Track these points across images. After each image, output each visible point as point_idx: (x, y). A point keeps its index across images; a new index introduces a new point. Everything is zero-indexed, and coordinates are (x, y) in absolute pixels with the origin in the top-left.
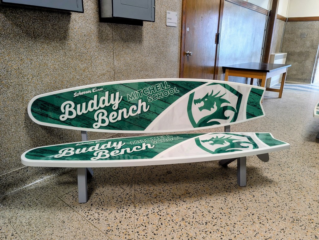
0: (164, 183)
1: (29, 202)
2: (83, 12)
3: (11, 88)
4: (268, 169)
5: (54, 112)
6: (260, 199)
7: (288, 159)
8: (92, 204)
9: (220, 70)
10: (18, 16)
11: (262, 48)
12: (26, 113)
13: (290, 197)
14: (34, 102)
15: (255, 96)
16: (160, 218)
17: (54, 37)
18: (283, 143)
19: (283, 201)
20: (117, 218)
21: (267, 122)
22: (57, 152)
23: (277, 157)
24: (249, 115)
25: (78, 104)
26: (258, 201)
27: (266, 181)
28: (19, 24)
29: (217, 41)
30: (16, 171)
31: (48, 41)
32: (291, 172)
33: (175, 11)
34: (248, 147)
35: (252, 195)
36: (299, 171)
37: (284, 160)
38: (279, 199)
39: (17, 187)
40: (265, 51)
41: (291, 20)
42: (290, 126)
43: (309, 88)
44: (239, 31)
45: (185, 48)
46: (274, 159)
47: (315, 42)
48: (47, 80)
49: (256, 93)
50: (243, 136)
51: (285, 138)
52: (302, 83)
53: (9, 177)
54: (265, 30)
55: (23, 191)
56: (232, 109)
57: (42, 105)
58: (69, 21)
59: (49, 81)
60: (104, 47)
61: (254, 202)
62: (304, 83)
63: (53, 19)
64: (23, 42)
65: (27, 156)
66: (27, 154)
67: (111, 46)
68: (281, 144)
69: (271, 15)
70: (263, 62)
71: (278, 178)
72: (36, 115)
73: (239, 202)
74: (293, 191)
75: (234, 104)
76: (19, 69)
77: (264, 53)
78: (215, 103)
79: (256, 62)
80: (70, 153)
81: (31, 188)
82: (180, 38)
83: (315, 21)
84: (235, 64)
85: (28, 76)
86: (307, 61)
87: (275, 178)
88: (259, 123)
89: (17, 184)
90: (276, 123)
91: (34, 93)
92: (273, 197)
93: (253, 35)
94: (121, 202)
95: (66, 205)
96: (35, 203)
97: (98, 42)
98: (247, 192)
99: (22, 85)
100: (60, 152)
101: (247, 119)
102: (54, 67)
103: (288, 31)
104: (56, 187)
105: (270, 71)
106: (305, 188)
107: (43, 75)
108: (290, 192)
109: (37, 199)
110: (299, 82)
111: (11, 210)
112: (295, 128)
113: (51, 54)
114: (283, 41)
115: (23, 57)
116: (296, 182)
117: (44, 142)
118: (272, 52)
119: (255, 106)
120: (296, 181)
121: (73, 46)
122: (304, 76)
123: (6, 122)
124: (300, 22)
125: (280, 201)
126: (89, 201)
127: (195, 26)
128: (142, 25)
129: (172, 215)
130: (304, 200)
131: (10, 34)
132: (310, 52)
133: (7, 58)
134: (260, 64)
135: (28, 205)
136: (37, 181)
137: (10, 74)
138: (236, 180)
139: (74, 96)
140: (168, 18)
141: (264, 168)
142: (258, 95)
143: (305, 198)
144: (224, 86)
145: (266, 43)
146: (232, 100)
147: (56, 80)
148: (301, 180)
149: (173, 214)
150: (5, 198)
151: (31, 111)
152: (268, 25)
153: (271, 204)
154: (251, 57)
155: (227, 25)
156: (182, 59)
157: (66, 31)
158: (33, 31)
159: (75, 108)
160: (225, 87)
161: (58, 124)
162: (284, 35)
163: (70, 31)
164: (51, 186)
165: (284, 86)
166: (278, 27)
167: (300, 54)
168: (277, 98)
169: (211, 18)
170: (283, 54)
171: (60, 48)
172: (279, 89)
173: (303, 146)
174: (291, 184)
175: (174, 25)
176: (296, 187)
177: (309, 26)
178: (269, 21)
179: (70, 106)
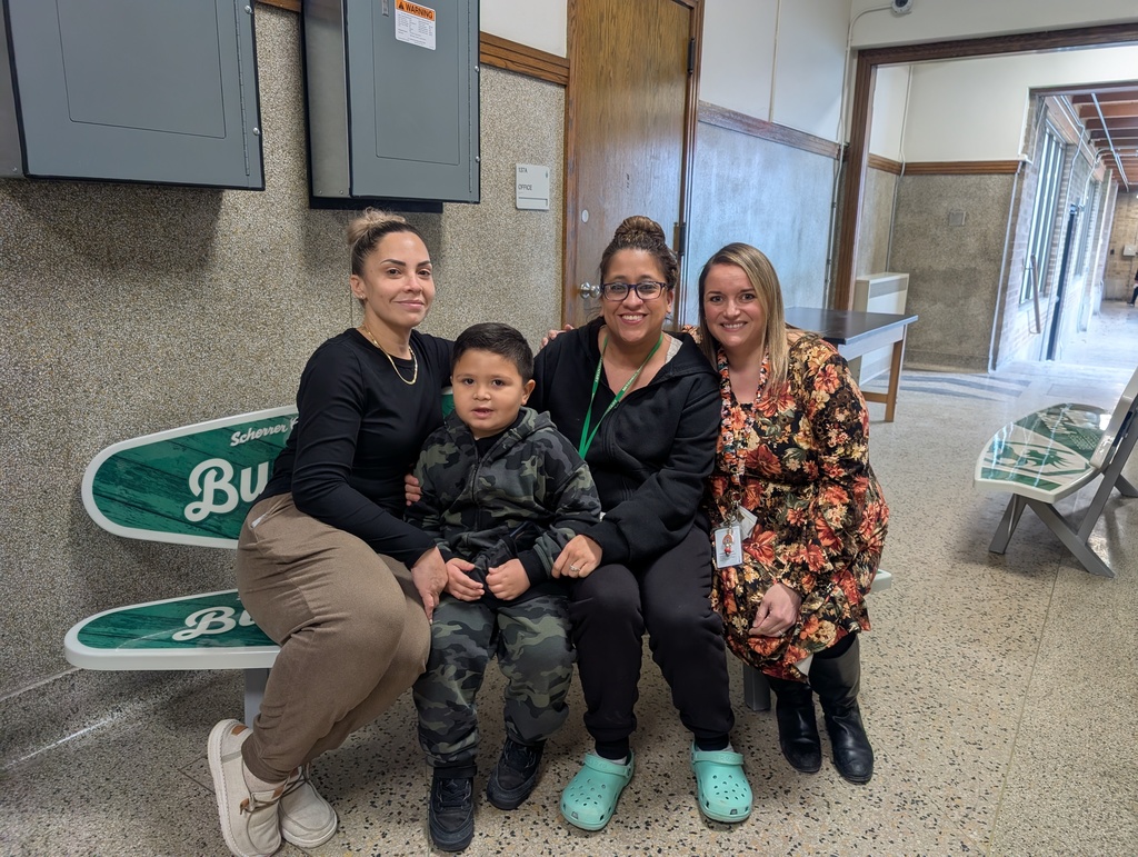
1: (82, 787)
2: (263, 189)
3: (33, 422)
5: (169, 496)
7: (900, 620)
10: (63, 205)
11: (828, 261)
12: (77, 501)
13: (897, 736)
14: (105, 464)
16: (509, 818)
17: (169, 261)
20: (371, 824)
22: (179, 623)
25: (245, 467)
28: (67, 227)
29: (680, 247)
30: (36, 690)
31: (150, 276)
32: (907, 661)
33: (541, 162)
36: (930, 657)
39: (38, 743)
40: (836, 269)
41: (913, 169)
42: (915, 515)
43: (982, 387)
44: (749, 212)
45: (577, 273)
47: (993, 240)
48: (144, 393)
51: (896, 553)
52: (961, 370)
53: (14, 708)
54: (833, 204)
55: (60, 756)
58: (216, 212)
59: (151, 397)
60: (322, 285)
62: (969, 370)
63: (169, 209)
64: (75, 281)
65: (86, 637)
66: (82, 632)
69: (851, 158)
70: (832, 306)
72: (109, 505)
74: (908, 718)
76: (59, 362)
77: (835, 275)
79: (807, 306)
81: (85, 743)
82: (560, 243)
83: (987, 176)
85: (87, 384)
86: (973, 300)
89: (38, 733)
91: (102, 436)
93: (794, 222)
94: (383, 774)
95: (208, 792)
96: (101, 790)
97: (304, 268)
99: (66, 412)
100: (190, 621)
102: (167, 353)
103: (909, 205)
104: (166, 736)
105: (847, 340)
106: (943, 707)
107: (133, 378)
108: (900, 720)
109: (107, 779)
110: (952, 365)
111: (27, 815)
112: (931, 521)
113: (160, 312)
114: (894, 237)
115: (75, 327)
116: (918, 689)
117: (128, 591)
118: (859, 273)
120: (920, 685)
121: (227, 287)
122: (968, 348)
123: (14, 529)
124: (943, 177)
127: (607, 206)
128: (441, 212)
129: (544, 807)
130: (938, 741)
131: (37, 259)
132: (980, 272)
133: (26, 331)
134: (822, 316)
135: (82, 797)
136: (103, 722)
137: (34, 380)
139: (233, 444)
140: (522, 186)
143: (941, 737)
145: (839, 244)
147: (173, 392)
148: (935, 684)
149: (546, 801)
151: (94, 493)
152: (843, 187)
154: (794, 290)
155: (710, 194)
156: (567, 309)
157: (207, 241)
158: (108, 247)
159: (236, 482)
161: (180, 532)
162: (896, 217)
163: (220, 239)
164: (151, 736)
165: (899, 385)
166: (873, 192)
167: (951, 276)
168: (880, 422)
169: (658, 177)
170: (896, 277)
171: (188, 294)
172: (885, 391)
173: (949, 577)
174: (903, 696)
175: (542, 205)
176: (919, 704)
177: (972, 189)
178: (844, 177)
179: (220, 474)
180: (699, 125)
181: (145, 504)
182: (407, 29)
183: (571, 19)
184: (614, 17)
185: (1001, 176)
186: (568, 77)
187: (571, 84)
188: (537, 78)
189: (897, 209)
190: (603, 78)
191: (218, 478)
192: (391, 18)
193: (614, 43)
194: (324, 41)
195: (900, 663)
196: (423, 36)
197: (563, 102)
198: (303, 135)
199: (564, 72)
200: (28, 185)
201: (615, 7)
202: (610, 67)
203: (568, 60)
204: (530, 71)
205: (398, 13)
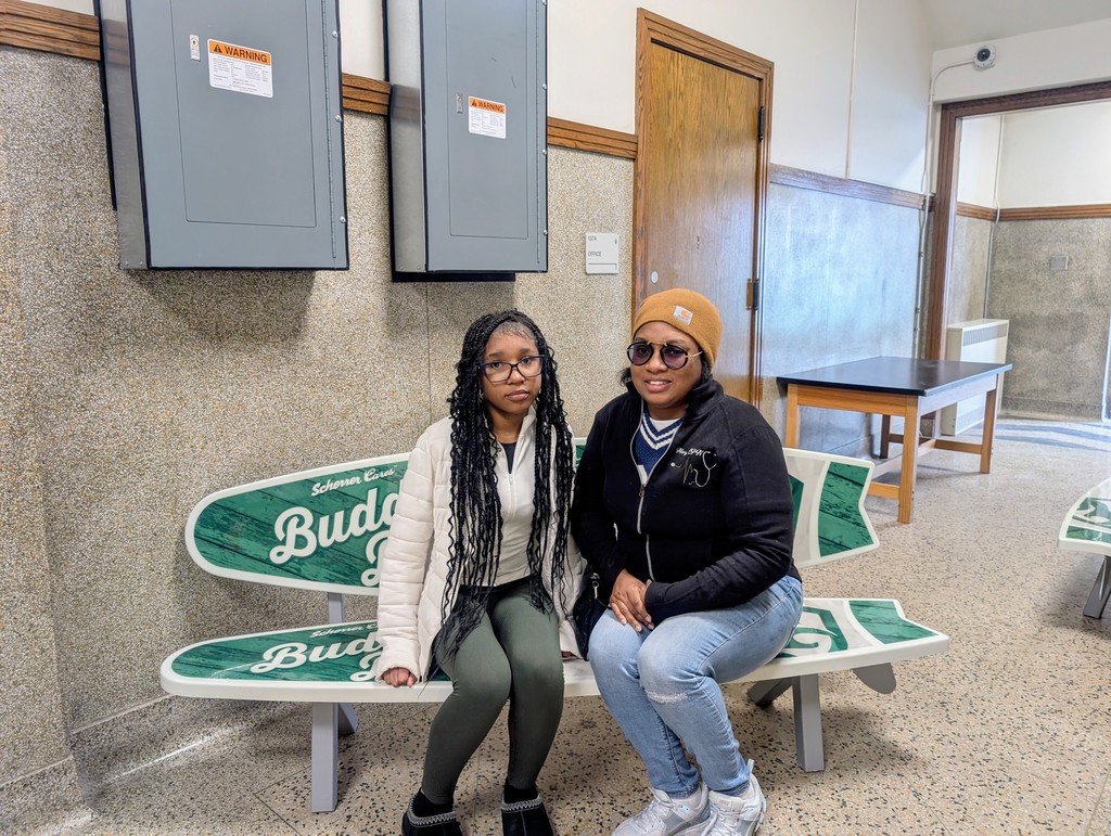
1: (170, 804)
2: (347, 269)
3: (148, 474)
4: (904, 717)
5: (257, 540)
6: (863, 813)
7: (975, 685)
8: (349, 817)
9: (769, 389)
10: (181, 288)
11: (916, 310)
12: (181, 543)
13: (959, 811)
14: (205, 511)
15: (841, 486)
17: (268, 332)
18: (929, 634)
19: (934, 819)
21: (926, 559)
22: (257, 656)
24: (829, 545)
25: (323, 515)
26: (853, 820)
27: (890, 757)
28: (183, 308)
29: (753, 302)
30: (139, 712)
31: (250, 346)
32: (978, 730)
33: (611, 230)
34: (816, 645)
35: (838, 800)
36: (1004, 727)
37: (962, 688)
38: (922, 814)
39: (137, 760)
40: (926, 318)
41: (1009, 216)
42: (1003, 573)
43: (1094, 437)
44: (827, 265)
47: (1100, 285)
48: (242, 448)
49: (847, 479)
50: (810, 610)
51: (978, 614)
52: (1072, 418)
53: (119, 727)
54: (920, 253)
55: (155, 775)
57: (224, 518)
58: (309, 289)
59: (248, 451)
60: (402, 349)
61: (841, 824)
62: (1079, 418)
63: (269, 288)
64: (188, 352)
65: (178, 666)
66: (177, 661)
67: (424, 342)
68: (921, 636)
69: (937, 209)
70: (923, 354)
71: (933, 747)
72: (207, 547)
73: (795, 820)
74: (972, 792)
76: (172, 422)
77: (925, 324)
79: (895, 357)
80: (294, 660)
81: (177, 763)
82: (630, 305)
83: (1090, 220)
84: (820, 365)
85: (194, 441)
86: (1081, 345)
87: (923, 748)
88: (897, 562)
89: (139, 751)
90: (955, 561)
91: (205, 485)
92: (905, 809)
93: (877, 272)
95: (276, 817)
96: (186, 808)
97: (386, 335)
98: (824, 792)
99: (176, 464)
100: (267, 655)
101: (822, 555)
102: (263, 412)
103: (1006, 251)
104: (247, 761)
106: (1014, 781)
107: (233, 435)
108: (963, 793)
109: (192, 799)
110: (1061, 413)
111: (121, 826)
112: (1020, 580)
113: (258, 377)
114: (992, 283)
115: (187, 392)
116: (987, 761)
117: (222, 625)
118: (951, 319)
119: (843, 516)
120: (989, 757)
121: (317, 353)
122: (1077, 395)
123: (128, 567)
124: (1042, 222)
125: (927, 821)
126: (342, 807)
127: (677, 267)
128: (514, 281)
130: (1003, 818)
132: (1087, 317)
135: (169, 813)
136: (194, 744)
137: (150, 438)
139: (313, 494)
140: (591, 253)
141: (890, 713)
142: (851, 484)
143: (1008, 814)
145: (927, 292)
147: (267, 447)
148: (1006, 756)
150: (103, 793)
151: (195, 536)
152: (930, 237)
154: (879, 341)
155: (784, 250)
157: (300, 315)
158: (217, 322)
159: (314, 528)
161: (265, 573)
162: (993, 263)
163: (312, 313)
165: (994, 435)
166: (964, 240)
167: (1055, 322)
168: (974, 474)
169: (729, 238)
170: (995, 323)
171: (283, 359)
172: (979, 441)
173: (1034, 641)
174: (969, 767)
175: (611, 269)
176: (986, 777)
177: (1075, 233)
178: (931, 226)
179: (301, 521)
180: (770, 186)
181: (236, 546)
182: (480, 123)
183: (639, 99)
184: (681, 94)
185: (1105, 219)
186: (636, 151)
187: (640, 157)
188: (607, 154)
189: (993, 256)
190: (672, 151)
191: (300, 524)
192: (464, 114)
193: (682, 117)
194: (407, 137)
195: (970, 732)
196: (494, 127)
197: (632, 174)
198: (387, 218)
199: (633, 147)
200: (149, 274)
201: (682, 85)
202: (678, 139)
203: (636, 136)
204: (599, 149)
205: (471, 109)
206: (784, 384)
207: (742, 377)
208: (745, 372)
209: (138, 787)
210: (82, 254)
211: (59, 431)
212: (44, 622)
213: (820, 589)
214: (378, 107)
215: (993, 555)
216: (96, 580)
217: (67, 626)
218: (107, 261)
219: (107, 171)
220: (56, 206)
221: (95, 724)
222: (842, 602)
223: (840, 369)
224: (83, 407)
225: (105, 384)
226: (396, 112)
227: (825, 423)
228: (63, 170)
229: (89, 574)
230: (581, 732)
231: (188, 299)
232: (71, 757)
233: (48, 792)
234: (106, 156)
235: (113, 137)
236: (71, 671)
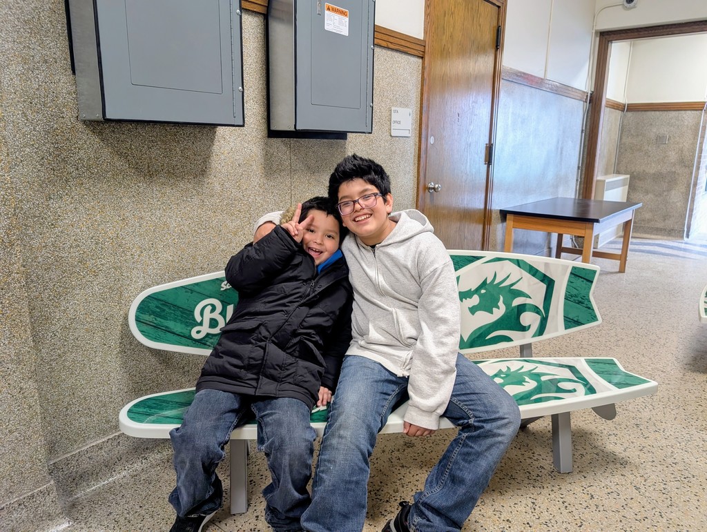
0: (400, 468)
1: (126, 512)
2: (243, 126)
3: (101, 275)
4: (616, 435)
5: (182, 322)
6: (606, 502)
7: (654, 412)
8: (257, 517)
9: (496, 216)
10: (123, 137)
11: (579, 167)
12: (126, 324)
13: (667, 499)
14: (143, 301)
15: (579, 282)
17: (184, 172)
18: (645, 381)
19: (653, 506)
23: (630, 408)
24: (571, 322)
25: (229, 304)
26: (601, 508)
27: (610, 462)
28: (125, 151)
29: (489, 159)
30: (97, 446)
31: (172, 181)
32: (664, 442)
33: (407, 106)
34: (575, 390)
35: (588, 494)
36: (680, 440)
37: (646, 414)
38: (644, 502)
39: (97, 480)
40: (584, 172)
41: (632, 108)
42: (651, 337)
43: (680, 249)
44: (531, 136)
45: (427, 176)
46: (624, 412)
47: (687, 153)
48: (166, 256)
49: (581, 277)
50: (562, 366)
52: (665, 238)
53: (83, 457)
54: (582, 130)
56: (536, 310)
57: (157, 307)
58: (212, 140)
59: (171, 258)
60: (274, 186)
61: (594, 510)
62: (670, 238)
63: (185, 139)
64: (128, 185)
65: (132, 415)
67: (288, 182)
68: (640, 384)
69: (594, 101)
70: (581, 196)
71: (639, 455)
72: (145, 328)
73: (563, 509)
74: (672, 485)
75: (538, 300)
76: (117, 237)
77: (583, 176)
78: (501, 298)
79: (565, 197)
81: (125, 480)
82: (417, 159)
83: (683, 112)
85: (133, 250)
86: (673, 192)
87: (632, 454)
89: (97, 473)
90: (619, 330)
91: (141, 283)
92: (632, 499)
93: (558, 142)
96: (137, 514)
97: (263, 176)
98: (577, 489)
99: (120, 268)
101: (566, 328)
102: (181, 230)
103: (629, 131)
105: (601, 220)
106: (696, 477)
107: (160, 246)
108: (666, 486)
109: (141, 507)
110: (659, 235)
112: (663, 342)
113: (177, 204)
114: (620, 151)
115: (128, 214)
116: (675, 464)
118: (598, 176)
119: (579, 303)
120: (676, 461)
121: (218, 188)
122: (670, 223)
123: (87, 343)
124: (653, 112)
125: (648, 507)
126: (251, 510)
127: (445, 133)
128: (346, 139)
130: (697, 503)
131: (107, 171)
132: (678, 174)
133: (98, 217)
134: (575, 203)
135: (126, 518)
136: (136, 466)
137: (102, 248)
138: (550, 460)
139: (222, 289)
140: (395, 122)
141: (605, 432)
142: (585, 281)
143: (698, 500)
144: (518, 263)
145: (585, 156)
146: (534, 291)
147: (184, 255)
148: (686, 460)
150: (74, 505)
151: (136, 320)
152: (589, 120)
153: (630, 514)
154: (557, 187)
155: (507, 125)
156: (420, 200)
157: (206, 159)
158: (148, 163)
159: (223, 313)
160: (519, 266)
161: (188, 346)
162: (621, 139)
163: (214, 158)
164: (166, 477)
165: (629, 248)
166: (608, 122)
167: (658, 177)
168: (616, 273)
169: (477, 115)
170: (622, 177)
171: (194, 192)
172: (619, 252)
173: (683, 382)
174: (665, 469)
175: (406, 134)
176: (677, 474)
177: (673, 121)
178: (590, 112)
179: (214, 308)
180: (502, 81)
181: (167, 327)
182: (332, 23)
183: (427, 15)
184: (452, 13)
185: (693, 112)
186: (424, 52)
187: (426, 56)
188: (406, 53)
189: (622, 134)
190: (445, 52)
191: (212, 311)
192: (322, 15)
193: (452, 29)
194: (280, 32)
195: (659, 444)
196: (341, 27)
197: (421, 68)
198: (265, 91)
199: (422, 49)
200: (104, 125)
201: (453, 7)
202: (449, 45)
203: (424, 41)
204: (401, 49)
205: (327, 12)
206: (504, 214)
207: (480, 210)
208: (482, 207)
209: (98, 500)
210: (50, 107)
211: (36, 243)
212: (30, 386)
213: (539, 349)
214: (259, 6)
215: (642, 325)
216: (65, 353)
217: (45, 387)
218: (69, 115)
219: (67, 43)
220: (29, 68)
221: (66, 456)
222: (580, 360)
223: (536, 204)
224: (52, 225)
225: (69, 208)
226: (273, 12)
227: (525, 240)
228: (34, 40)
229: (59, 349)
230: (406, 451)
231: (128, 145)
232: (52, 482)
233: (37, 508)
234: (66, 31)
235: (71, 17)
236: (48, 419)
